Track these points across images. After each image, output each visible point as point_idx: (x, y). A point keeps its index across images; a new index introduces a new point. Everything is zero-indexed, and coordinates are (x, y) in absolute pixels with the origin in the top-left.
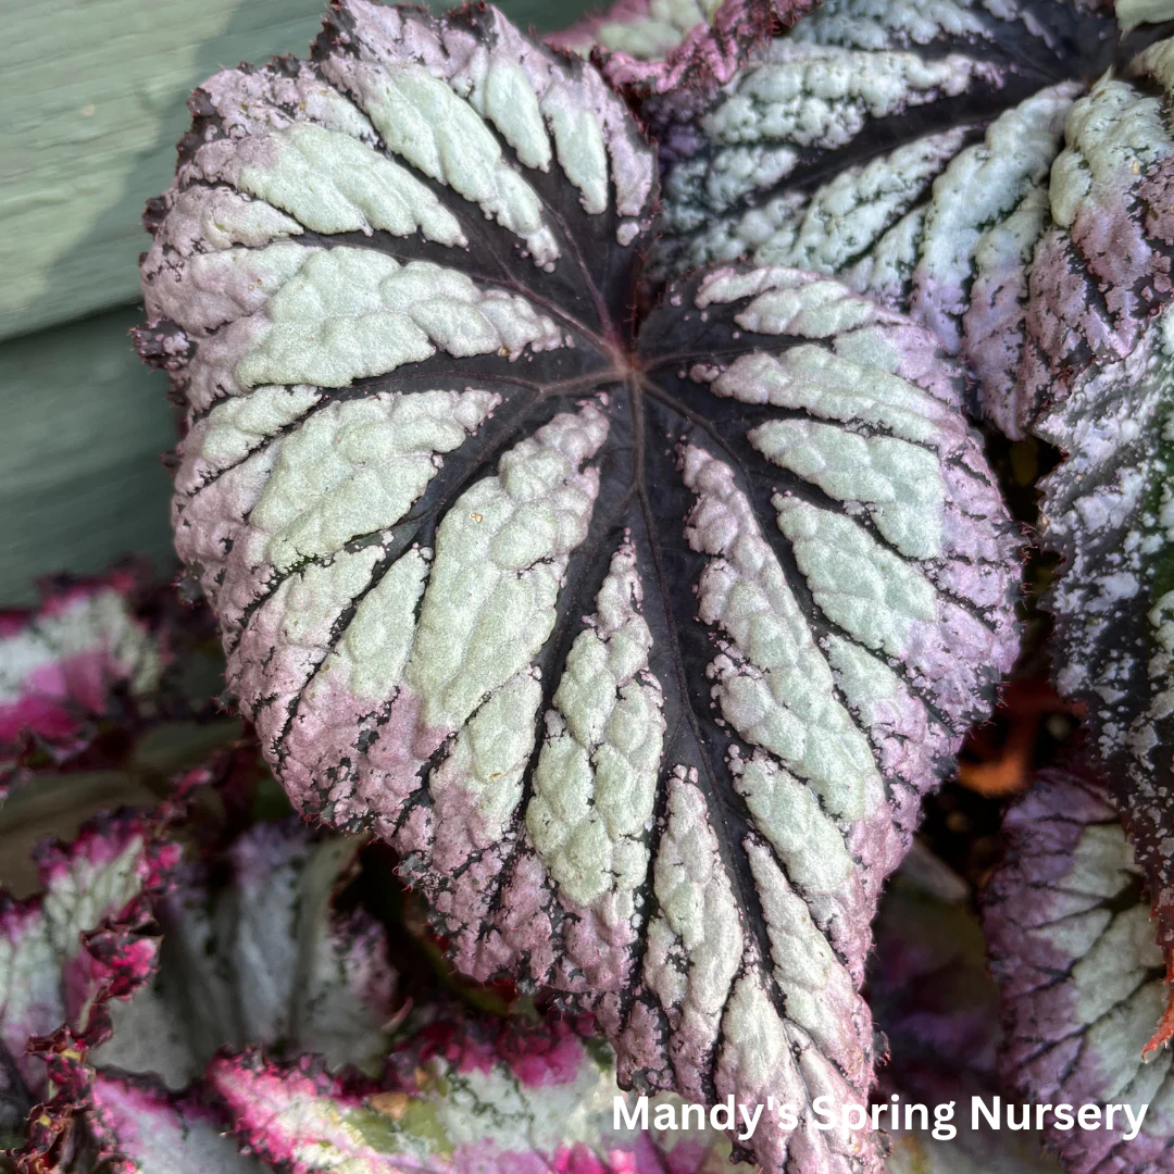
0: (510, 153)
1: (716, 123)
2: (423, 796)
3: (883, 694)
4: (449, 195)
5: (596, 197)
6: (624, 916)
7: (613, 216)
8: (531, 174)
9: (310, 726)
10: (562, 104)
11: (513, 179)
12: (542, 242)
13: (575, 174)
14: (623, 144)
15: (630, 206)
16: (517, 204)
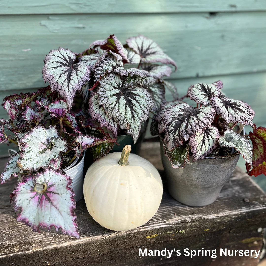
0: (67, 55)
1: (82, 59)
2: (52, 80)
3: (79, 78)
4: (63, 56)
5: (72, 58)
6: (61, 84)
7: (73, 59)
8: (68, 57)
9: (47, 76)
10: (71, 54)
11: (67, 56)
12: (68, 60)
13: (71, 57)
14: (74, 56)
15: (74, 59)
16: (67, 57)
